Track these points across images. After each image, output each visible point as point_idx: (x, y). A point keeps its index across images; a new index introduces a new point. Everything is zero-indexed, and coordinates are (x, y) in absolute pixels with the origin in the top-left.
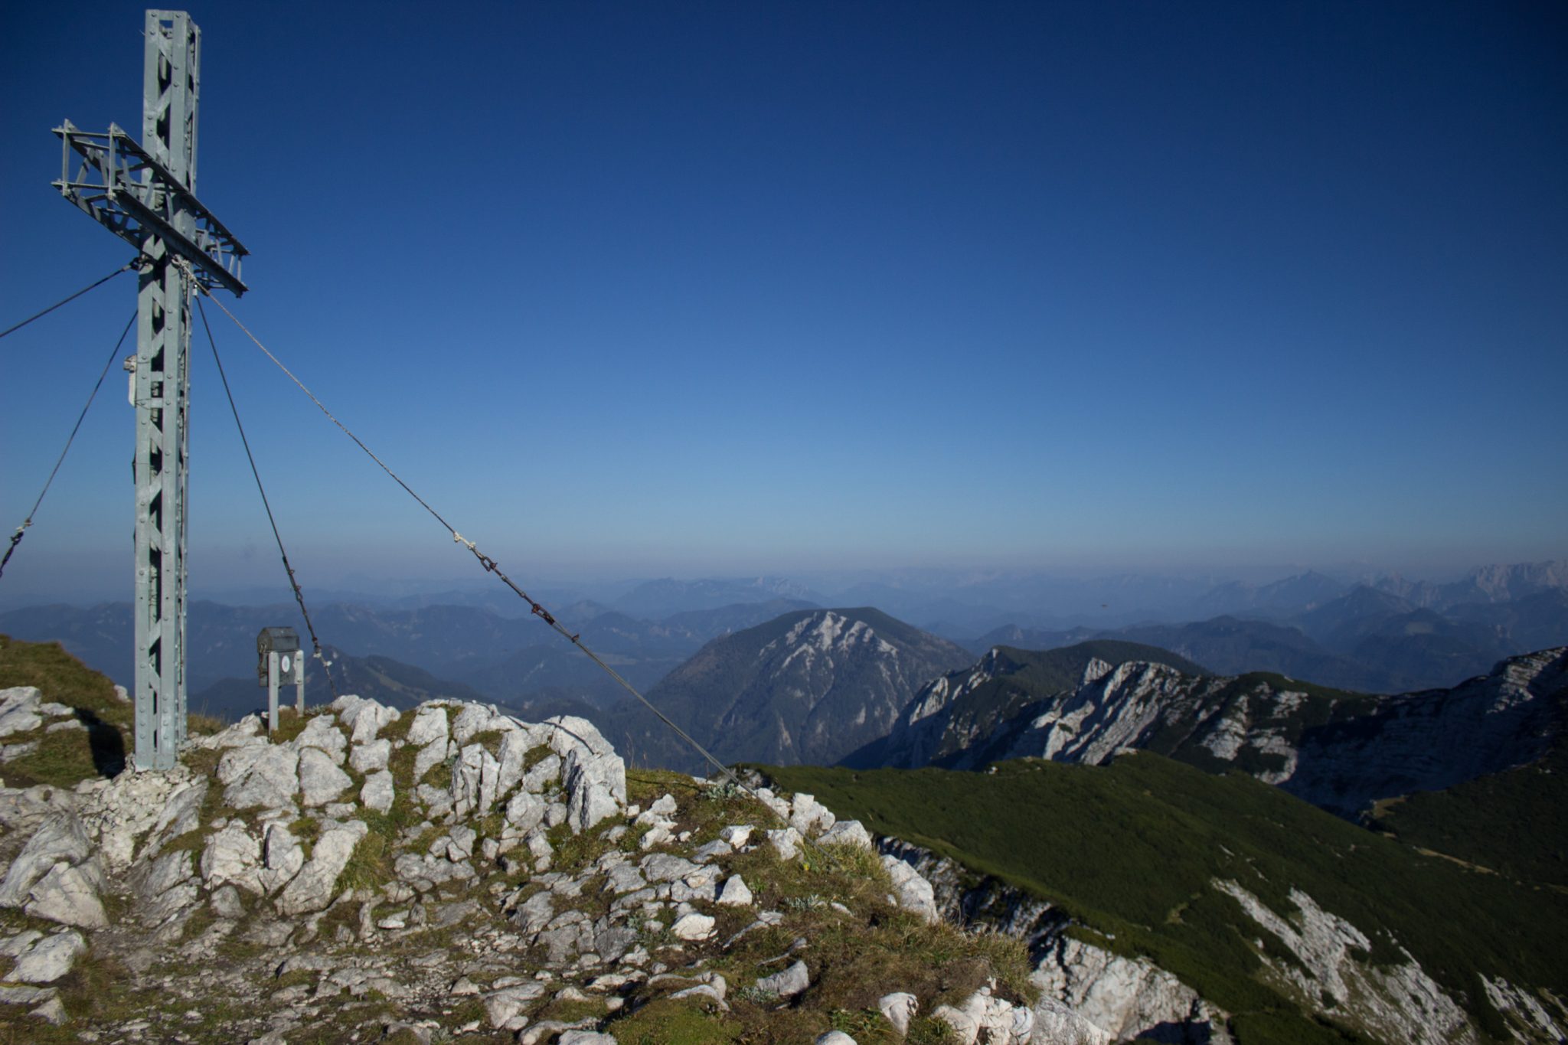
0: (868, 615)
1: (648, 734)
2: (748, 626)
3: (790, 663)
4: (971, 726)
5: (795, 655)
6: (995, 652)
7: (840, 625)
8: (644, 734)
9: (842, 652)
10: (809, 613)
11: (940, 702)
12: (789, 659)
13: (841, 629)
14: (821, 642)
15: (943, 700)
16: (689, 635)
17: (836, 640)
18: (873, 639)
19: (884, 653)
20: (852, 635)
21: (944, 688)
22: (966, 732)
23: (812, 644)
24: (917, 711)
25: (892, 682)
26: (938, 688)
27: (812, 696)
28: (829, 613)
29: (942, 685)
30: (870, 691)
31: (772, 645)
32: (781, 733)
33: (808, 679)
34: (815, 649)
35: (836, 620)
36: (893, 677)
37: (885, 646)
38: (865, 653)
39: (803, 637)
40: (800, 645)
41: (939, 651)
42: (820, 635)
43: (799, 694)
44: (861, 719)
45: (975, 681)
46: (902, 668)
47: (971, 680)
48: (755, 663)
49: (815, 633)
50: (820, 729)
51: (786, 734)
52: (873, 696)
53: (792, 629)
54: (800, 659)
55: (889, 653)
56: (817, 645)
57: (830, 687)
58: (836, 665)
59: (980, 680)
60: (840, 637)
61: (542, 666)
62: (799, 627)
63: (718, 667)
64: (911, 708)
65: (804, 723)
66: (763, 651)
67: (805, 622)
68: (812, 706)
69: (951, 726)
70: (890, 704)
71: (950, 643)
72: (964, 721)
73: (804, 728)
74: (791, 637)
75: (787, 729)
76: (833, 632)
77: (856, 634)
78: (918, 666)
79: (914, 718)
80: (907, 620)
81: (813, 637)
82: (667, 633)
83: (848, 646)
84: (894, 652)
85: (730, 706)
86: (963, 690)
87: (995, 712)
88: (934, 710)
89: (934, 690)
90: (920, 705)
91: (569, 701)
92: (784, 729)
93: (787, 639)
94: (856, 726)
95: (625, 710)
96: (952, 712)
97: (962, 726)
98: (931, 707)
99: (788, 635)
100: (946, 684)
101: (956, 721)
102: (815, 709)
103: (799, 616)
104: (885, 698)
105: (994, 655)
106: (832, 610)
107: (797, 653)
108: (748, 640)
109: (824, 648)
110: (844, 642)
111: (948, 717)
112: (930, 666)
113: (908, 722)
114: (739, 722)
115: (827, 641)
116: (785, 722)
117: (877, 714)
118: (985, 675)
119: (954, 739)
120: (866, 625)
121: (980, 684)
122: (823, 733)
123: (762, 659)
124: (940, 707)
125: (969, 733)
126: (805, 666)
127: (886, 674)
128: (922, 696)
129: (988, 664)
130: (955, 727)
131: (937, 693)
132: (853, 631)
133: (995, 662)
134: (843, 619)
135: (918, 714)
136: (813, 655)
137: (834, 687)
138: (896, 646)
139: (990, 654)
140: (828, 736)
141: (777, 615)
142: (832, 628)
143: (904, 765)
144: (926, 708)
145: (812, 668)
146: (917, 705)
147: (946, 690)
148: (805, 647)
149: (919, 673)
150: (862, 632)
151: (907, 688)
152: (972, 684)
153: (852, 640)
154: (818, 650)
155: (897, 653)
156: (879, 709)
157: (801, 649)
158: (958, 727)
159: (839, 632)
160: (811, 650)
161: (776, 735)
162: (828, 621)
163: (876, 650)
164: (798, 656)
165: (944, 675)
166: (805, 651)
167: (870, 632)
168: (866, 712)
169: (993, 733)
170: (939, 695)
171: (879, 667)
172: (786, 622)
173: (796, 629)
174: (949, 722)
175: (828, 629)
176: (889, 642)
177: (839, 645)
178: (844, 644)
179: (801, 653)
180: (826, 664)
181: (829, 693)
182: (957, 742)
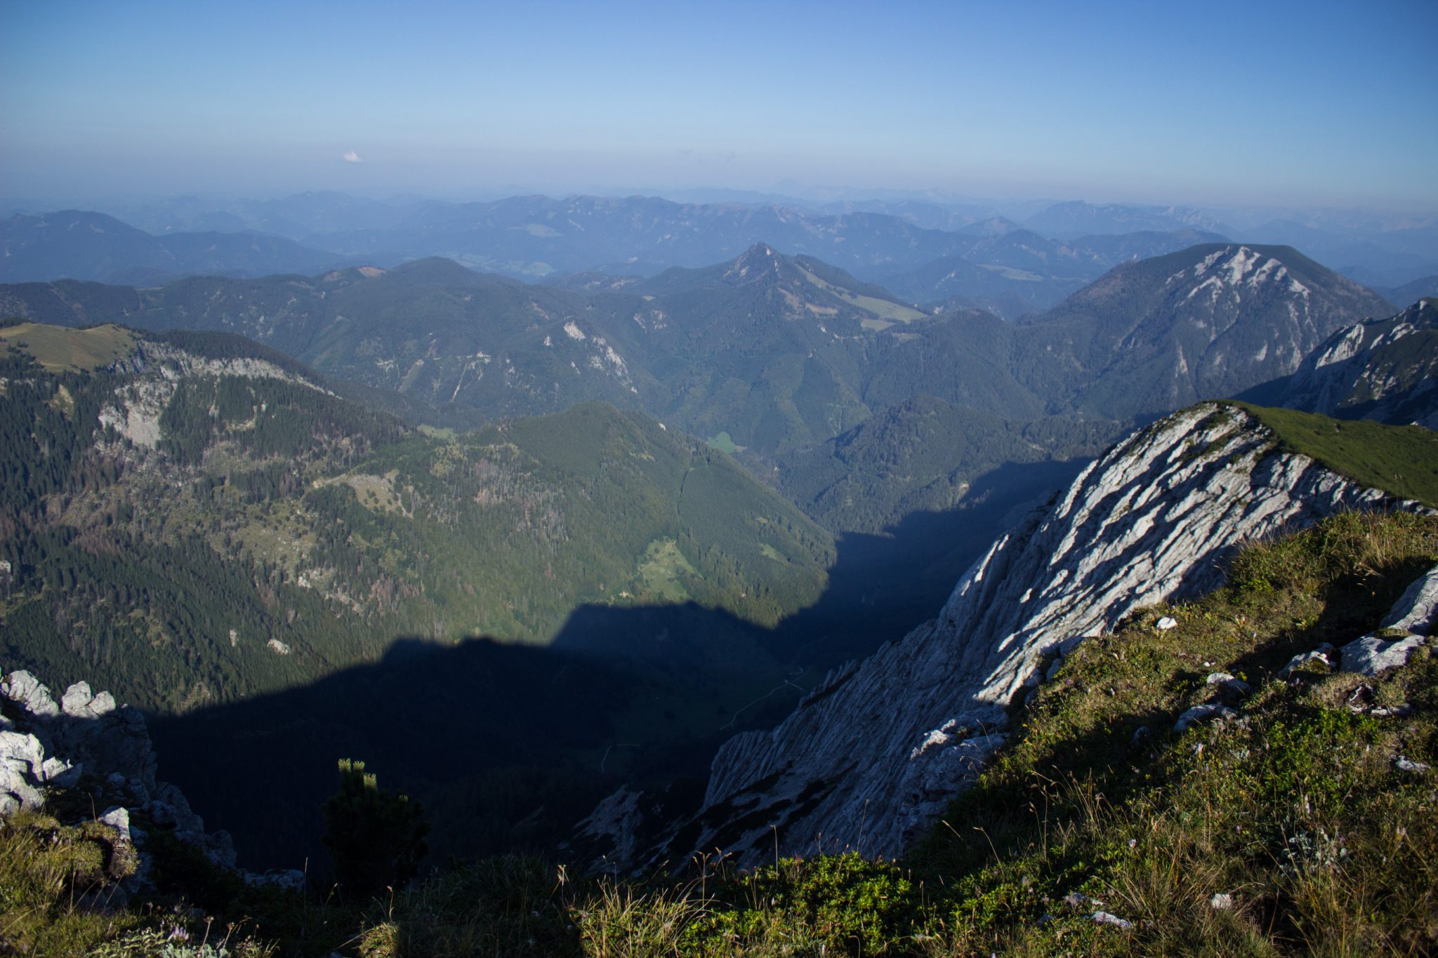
0: (1283, 253)
1: (1049, 348)
2: (1154, 254)
3: (1196, 293)
4: (1388, 378)
5: (1201, 287)
6: (1422, 304)
7: (1252, 260)
8: (1045, 348)
9: (1251, 288)
10: (1221, 247)
11: (1353, 349)
12: (1195, 290)
13: (1253, 265)
14: (1231, 276)
15: (1356, 347)
16: (1095, 257)
17: (1246, 276)
18: (1285, 278)
19: (1295, 293)
20: (1264, 272)
21: (1359, 335)
22: (1381, 382)
23: (1221, 278)
24: (1327, 355)
25: (1299, 323)
26: (1353, 334)
27: (1214, 328)
28: (1242, 248)
29: (1357, 332)
30: (1275, 330)
31: (1180, 275)
32: (1179, 361)
33: (1212, 312)
34: (1223, 283)
35: (1248, 256)
36: (1301, 319)
37: (1297, 286)
38: (1274, 292)
39: (1213, 270)
40: (1208, 278)
41: (1355, 297)
42: (1230, 269)
43: (1201, 325)
44: (1261, 356)
45: (1399, 332)
46: (1311, 310)
47: (1394, 330)
48: (1161, 291)
49: (1225, 266)
50: (1218, 360)
51: (1183, 362)
52: (1276, 335)
53: (1202, 261)
54: (1207, 291)
55: (1300, 294)
56: (1227, 278)
57: (1233, 321)
58: (1243, 300)
59: (1404, 332)
60: (1251, 273)
61: (953, 275)
62: (1209, 260)
63: (1123, 291)
64: (1320, 351)
65: (1202, 353)
66: (1170, 279)
67: (1217, 255)
68: (1213, 338)
69: (1366, 375)
70: (1294, 344)
71: (1366, 289)
72: (1381, 371)
73: (1201, 359)
74: (1200, 268)
75: (1185, 357)
76: (1244, 268)
77: (1268, 272)
78: (1329, 310)
79: (1322, 363)
80: (1323, 261)
81: (1222, 270)
82: (1074, 254)
83: (1257, 283)
84: (1305, 294)
85: (1131, 330)
86: (1383, 340)
87: (1417, 366)
88: (1344, 357)
89: (1348, 336)
90: (1330, 350)
91: (978, 310)
92: (1182, 357)
93: (1196, 270)
94: (1255, 361)
95: (1030, 323)
96: (1369, 361)
97: (1378, 375)
98: (1342, 353)
99: (1197, 266)
100: (1362, 331)
101: (1372, 371)
102: (1215, 342)
103: (1211, 249)
104: (1289, 338)
105: (1421, 307)
106: (1245, 245)
107: (1204, 285)
108: (1156, 267)
109: (1233, 283)
110: (1254, 278)
111: (1363, 366)
112: (1342, 312)
113: (1315, 365)
114: (1138, 346)
115: (1237, 276)
116: (1183, 350)
117: (1278, 352)
118: (1412, 327)
119: (1369, 388)
120: (1279, 263)
121: (1404, 335)
122: (1220, 365)
123: (1168, 287)
124: (1351, 354)
125: (1385, 384)
126: (1211, 299)
127: (1294, 314)
128: (1335, 341)
129: (1413, 315)
130: (1369, 377)
131: (1350, 339)
132: (1265, 268)
133: (1421, 314)
134: (1257, 255)
135: (1327, 358)
136: (1220, 288)
137: (1237, 322)
138: (1309, 287)
139: (1417, 305)
140: (1225, 369)
141: (1185, 246)
142: (1244, 263)
143: (1308, 408)
144: (1336, 353)
145: (1217, 302)
146: (1327, 350)
147: (1361, 337)
148: (1213, 279)
149: (1330, 316)
150: (1275, 270)
151: (1314, 330)
152: (1395, 335)
153: (1263, 277)
154: (1226, 284)
155: (1309, 294)
156: (1281, 348)
157: (1208, 282)
158: (1374, 377)
159: (1250, 268)
160: (1219, 283)
161: (1173, 362)
162: (1240, 257)
163: (1286, 289)
164: (1204, 288)
165: (1361, 322)
166: (1213, 284)
167: (1283, 271)
168: (1268, 350)
169: (1413, 387)
170: (1353, 342)
171: (1287, 307)
172: (1197, 253)
173: (1206, 261)
174: (1364, 370)
175: (1239, 265)
176: (1302, 283)
177: (1249, 281)
178: (1254, 280)
179: (1209, 286)
180: (1233, 299)
181: (1231, 327)
182: (1369, 391)
